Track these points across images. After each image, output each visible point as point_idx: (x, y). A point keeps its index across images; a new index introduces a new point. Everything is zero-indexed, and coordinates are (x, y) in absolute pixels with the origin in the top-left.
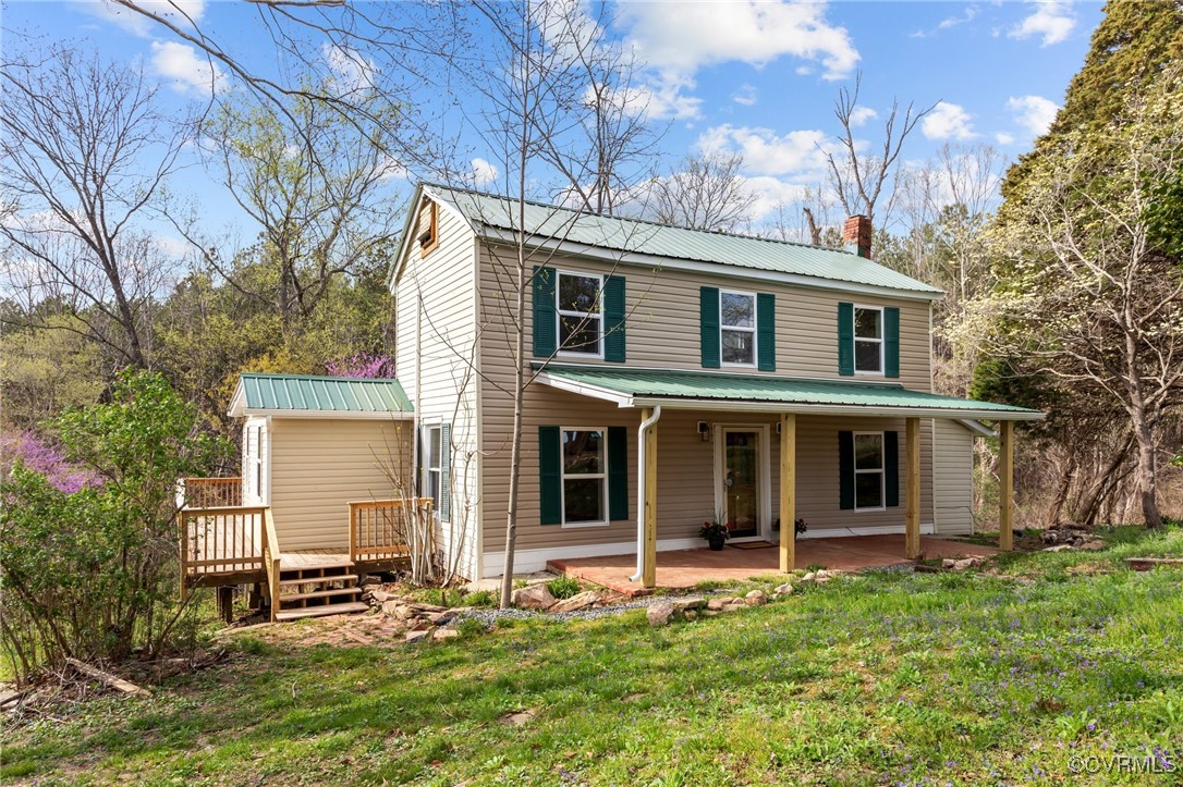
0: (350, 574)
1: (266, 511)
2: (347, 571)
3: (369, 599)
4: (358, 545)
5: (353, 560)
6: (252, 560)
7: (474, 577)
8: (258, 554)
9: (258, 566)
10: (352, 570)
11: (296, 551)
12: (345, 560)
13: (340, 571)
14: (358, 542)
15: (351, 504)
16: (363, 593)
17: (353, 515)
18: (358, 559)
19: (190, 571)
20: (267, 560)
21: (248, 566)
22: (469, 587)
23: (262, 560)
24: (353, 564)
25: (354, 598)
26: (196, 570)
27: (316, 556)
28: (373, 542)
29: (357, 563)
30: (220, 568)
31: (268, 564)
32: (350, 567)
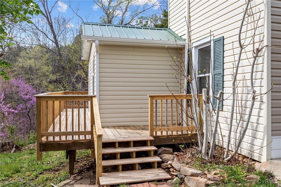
0: (151, 145)
1: (94, 99)
2: (149, 143)
3: (169, 168)
4: (155, 124)
5: (151, 135)
6: (85, 133)
7: (264, 159)
8: (89, 129)
9: (88, 137)
10: (152, 143)
11: (114, 127)
12: (145, 135)
13: (143, 143)
14: (155, 122)
15: (150, 96)
16: (163, 162)
17: (152, 104)
18: (154, 135)
19: (44, 139)
20: (94, 133)
21: (82, 137)
22: (257, 165)
23: (91, 133)
24: (152, 138)
25: (156, 165)
26: (47, 138)
27: (125, 131)
28: (164, 123)
29: (154, 137)
30: (63, 138)
31: (95, 136)
32: (151, 141)
